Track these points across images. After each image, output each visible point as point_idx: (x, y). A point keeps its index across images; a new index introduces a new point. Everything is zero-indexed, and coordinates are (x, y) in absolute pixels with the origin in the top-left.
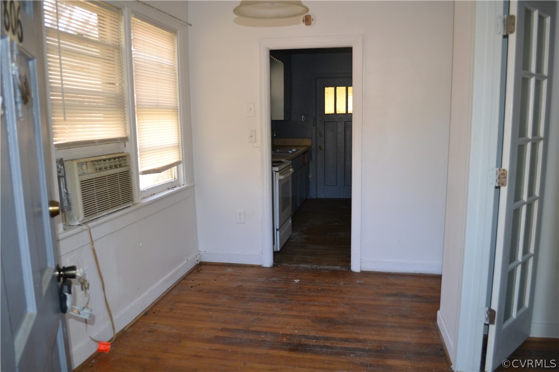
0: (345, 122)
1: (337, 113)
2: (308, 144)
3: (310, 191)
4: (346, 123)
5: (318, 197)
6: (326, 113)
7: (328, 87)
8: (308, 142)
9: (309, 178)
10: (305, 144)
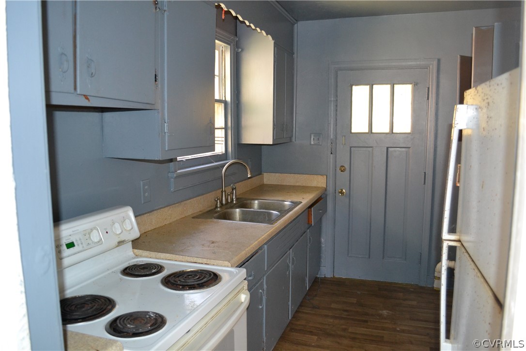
0: (387, 148)
1: (374, 131)
2: (320, 185)
3: (322, 265)
4: (390, 149)
5: (336, 276)
6: (353, 131)
7: (357, 85)
8: (319, 182)
9: (320, 243)
10: (314, 184)
